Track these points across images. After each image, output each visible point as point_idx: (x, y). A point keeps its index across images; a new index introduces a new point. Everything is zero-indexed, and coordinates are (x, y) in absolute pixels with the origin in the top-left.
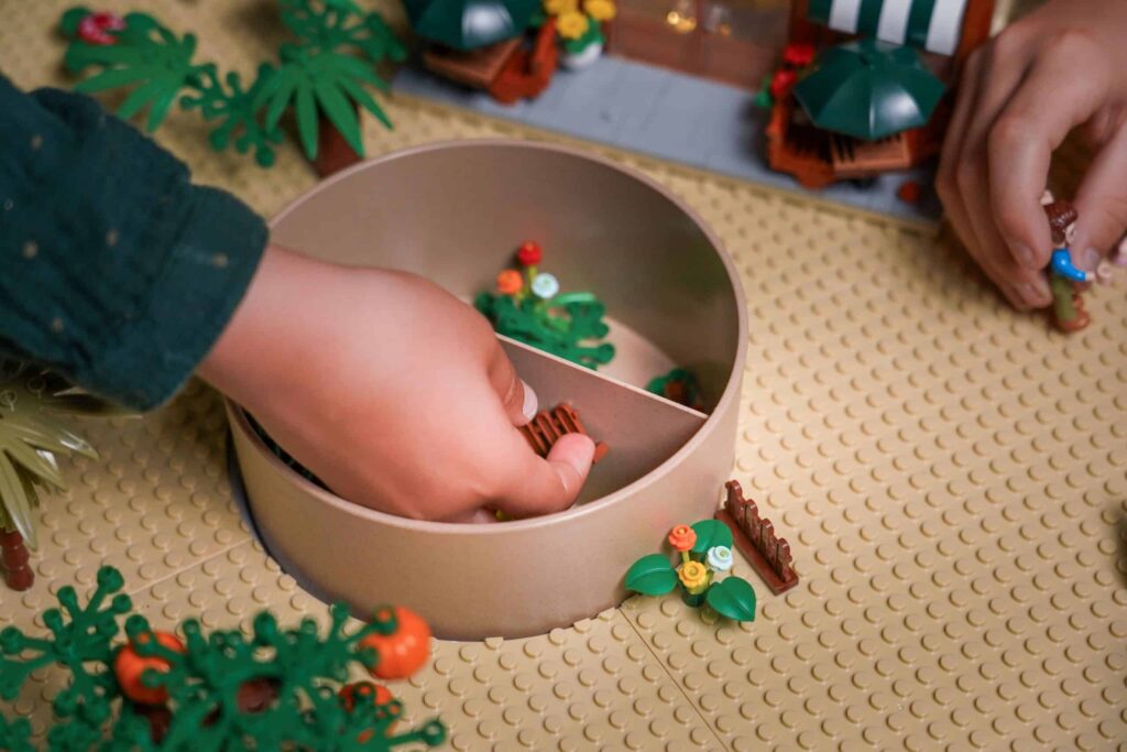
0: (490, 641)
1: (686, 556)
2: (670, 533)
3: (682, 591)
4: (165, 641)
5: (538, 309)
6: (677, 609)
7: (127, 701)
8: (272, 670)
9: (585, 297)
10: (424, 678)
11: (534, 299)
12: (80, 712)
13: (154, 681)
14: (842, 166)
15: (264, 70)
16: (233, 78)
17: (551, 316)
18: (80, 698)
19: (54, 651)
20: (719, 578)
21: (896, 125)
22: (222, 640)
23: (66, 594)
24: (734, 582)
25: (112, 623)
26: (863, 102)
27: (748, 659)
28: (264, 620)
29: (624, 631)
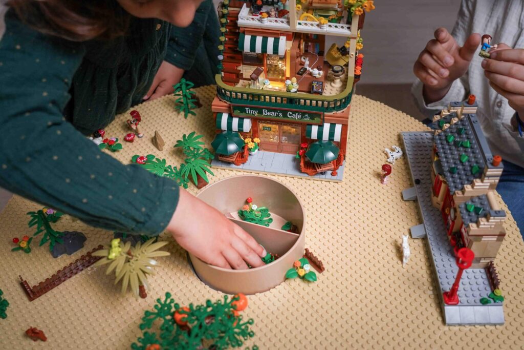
0: (256, 294)
1: (299, 268)
2: (294, 263)
3: (299, 276)
4: (185, 310)
5: (253, 212)
6: (298, 280)
7: (178, 325)
8: (212, 313)
9: (264, 208)
10: (247, 310)
11: (252, 210)
12: (167, 329)
13: (185, 320)
14: (319, 170)
15: (182, 166)
16: (175, 168)
17: (256, 213)
18: (166, 326)
19: (158, 315)
20: (307, 272)
21: (330, 160)
22: (199, 308)
23: (159, 300)
24: (311, 272)
25: (171, 306)
26: (322, 155)
27: (317, 290)
28: (208, 301)
29: (287, 287)
